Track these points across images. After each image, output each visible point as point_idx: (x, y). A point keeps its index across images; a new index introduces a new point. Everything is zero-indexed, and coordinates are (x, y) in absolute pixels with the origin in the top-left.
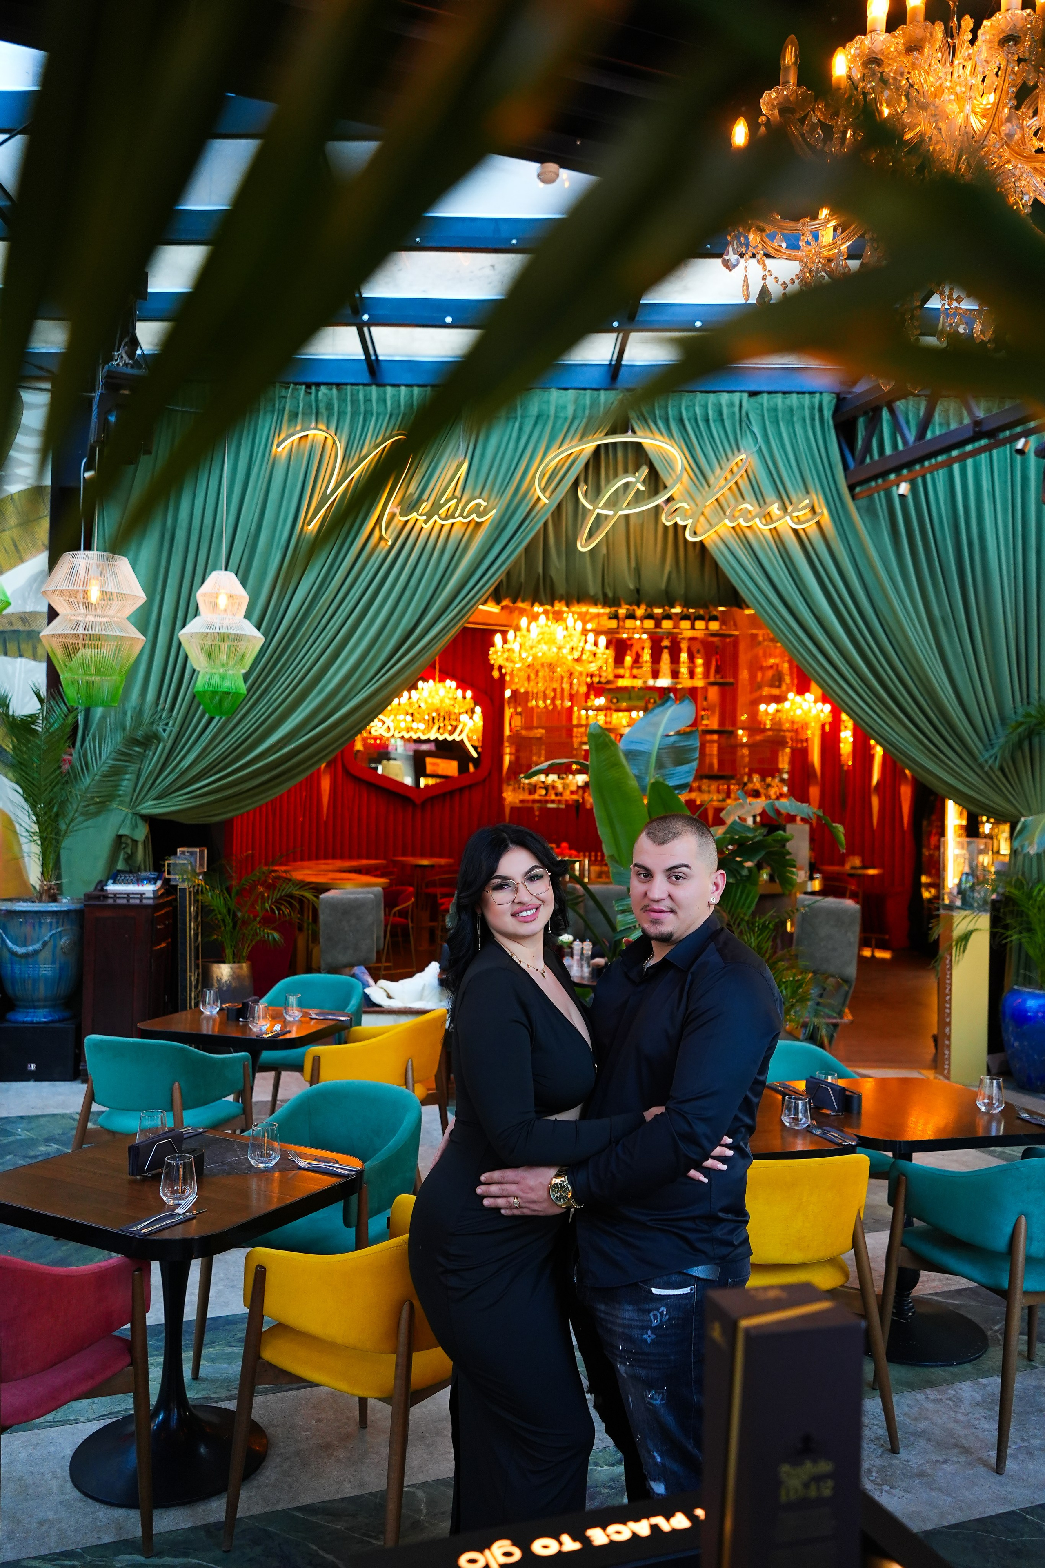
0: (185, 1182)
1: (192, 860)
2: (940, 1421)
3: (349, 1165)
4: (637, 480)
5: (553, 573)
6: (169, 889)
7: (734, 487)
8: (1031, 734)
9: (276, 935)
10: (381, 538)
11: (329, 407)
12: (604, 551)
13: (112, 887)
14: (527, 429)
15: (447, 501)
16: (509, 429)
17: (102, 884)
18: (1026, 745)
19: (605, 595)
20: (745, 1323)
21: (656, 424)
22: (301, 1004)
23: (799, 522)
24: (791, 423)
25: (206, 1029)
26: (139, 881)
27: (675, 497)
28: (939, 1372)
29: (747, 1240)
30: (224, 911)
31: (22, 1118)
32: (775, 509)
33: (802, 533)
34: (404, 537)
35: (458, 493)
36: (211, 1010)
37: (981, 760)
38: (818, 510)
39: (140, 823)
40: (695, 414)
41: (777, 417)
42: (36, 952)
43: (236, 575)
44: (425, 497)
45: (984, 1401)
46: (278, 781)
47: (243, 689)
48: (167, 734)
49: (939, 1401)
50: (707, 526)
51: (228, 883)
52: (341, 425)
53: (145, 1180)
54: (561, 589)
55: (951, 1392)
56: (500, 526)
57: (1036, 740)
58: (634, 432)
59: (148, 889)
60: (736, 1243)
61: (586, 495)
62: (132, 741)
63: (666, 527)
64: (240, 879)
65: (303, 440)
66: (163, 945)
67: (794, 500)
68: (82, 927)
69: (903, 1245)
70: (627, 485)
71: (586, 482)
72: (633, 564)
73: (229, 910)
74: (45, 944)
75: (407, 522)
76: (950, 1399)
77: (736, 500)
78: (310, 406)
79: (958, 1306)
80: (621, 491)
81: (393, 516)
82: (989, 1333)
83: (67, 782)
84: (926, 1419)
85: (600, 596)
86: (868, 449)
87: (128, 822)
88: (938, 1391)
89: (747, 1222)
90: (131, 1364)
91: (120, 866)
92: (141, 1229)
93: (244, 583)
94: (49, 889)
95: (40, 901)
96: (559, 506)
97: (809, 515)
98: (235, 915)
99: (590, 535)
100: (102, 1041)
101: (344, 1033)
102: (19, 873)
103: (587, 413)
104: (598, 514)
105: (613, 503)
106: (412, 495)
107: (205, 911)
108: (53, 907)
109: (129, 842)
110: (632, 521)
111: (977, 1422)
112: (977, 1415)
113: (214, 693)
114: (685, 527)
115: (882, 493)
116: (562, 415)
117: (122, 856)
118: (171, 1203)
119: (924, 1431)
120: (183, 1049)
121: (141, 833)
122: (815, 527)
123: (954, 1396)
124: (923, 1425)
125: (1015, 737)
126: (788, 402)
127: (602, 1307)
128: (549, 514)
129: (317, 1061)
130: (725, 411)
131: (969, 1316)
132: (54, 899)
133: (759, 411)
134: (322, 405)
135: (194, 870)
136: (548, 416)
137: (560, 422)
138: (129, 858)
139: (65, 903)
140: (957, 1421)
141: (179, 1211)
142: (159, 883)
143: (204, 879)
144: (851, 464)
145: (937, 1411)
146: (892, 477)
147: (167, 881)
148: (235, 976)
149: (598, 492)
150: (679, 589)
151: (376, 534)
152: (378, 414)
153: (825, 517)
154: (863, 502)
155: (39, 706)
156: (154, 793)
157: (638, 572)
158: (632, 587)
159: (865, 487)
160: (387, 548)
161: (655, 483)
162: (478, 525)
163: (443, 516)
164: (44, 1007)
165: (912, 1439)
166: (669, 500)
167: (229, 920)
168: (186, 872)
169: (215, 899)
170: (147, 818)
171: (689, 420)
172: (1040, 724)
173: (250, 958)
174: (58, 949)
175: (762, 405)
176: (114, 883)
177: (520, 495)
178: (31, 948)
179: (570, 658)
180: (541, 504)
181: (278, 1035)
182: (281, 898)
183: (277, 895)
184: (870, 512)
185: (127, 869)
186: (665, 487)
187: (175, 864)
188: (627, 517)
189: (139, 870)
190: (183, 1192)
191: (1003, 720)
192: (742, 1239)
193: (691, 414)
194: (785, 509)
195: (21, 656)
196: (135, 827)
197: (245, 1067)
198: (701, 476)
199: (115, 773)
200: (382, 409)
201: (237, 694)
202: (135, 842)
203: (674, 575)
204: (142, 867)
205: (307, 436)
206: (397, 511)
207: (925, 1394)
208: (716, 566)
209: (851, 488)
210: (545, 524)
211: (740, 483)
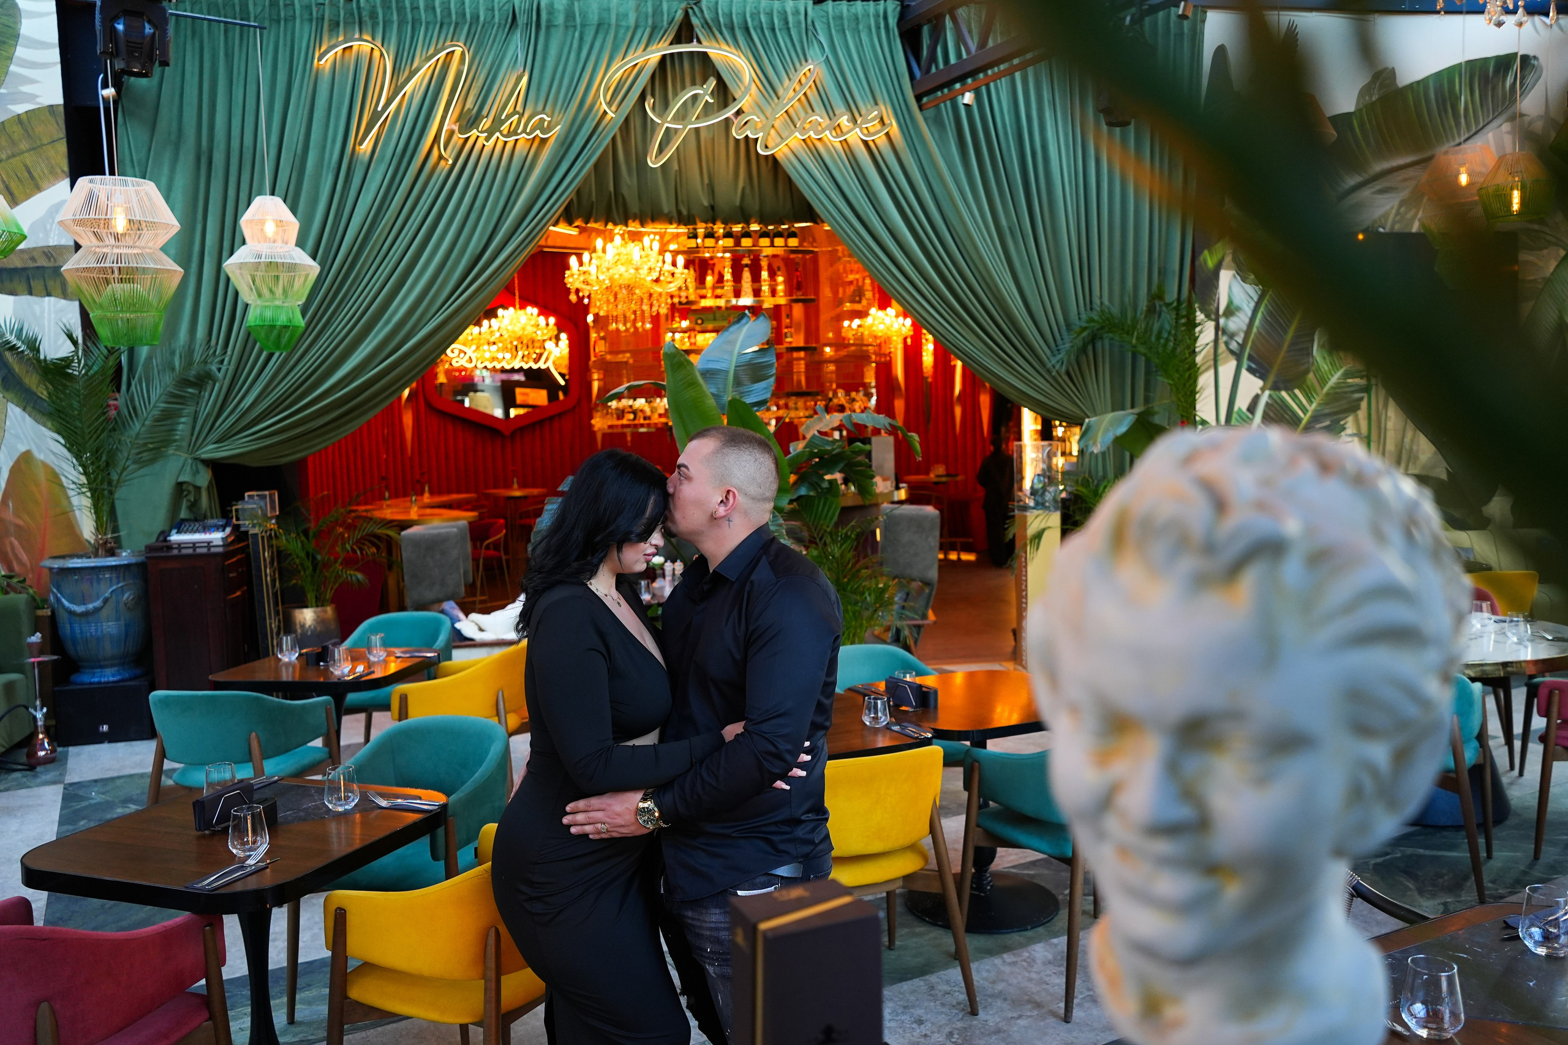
0: (254, 832)
1: (262, 504)
2: (1015, 981)
3: (430, 800)
4: (705, 92)
5: (625, 191)
6: (240, 535)
7: (803, 98)
8: (1094, 339)
9: (360, 576)
10: (441, 157)
11: (373, 15)
12: (676, 167)
13: (175, 537)
14: (588, 39)
15: (508, 117)
16: (569, 38)
17: (164, 535)
18: (1090, 348)
19: (679, 213)
20: (764, 926)
21: (721, 33)
22: (385, 644)
23: (869, 134)
24: (857, 31)
25: (286, 676)
26: (205, 529)
27: (744, 109)
28: (1015, 937)
29: (827, 837)
30: (303, 555)
31: (96, 781)
32: (844, 121)
33: (871, 144)
34: (465, 156)
35: (519, 108)
36: (289, 656)
37: (1049, 365)
38: (887, 121)
39: (201, 467)
40: (761, 23)
41: (842, 25)
42: (97, 610)
43: (285, 202)
44: (484, 112)
45: (1055, 959)
46: (348, 417)
47: (301, 322)
48: (223, 374)
49: (1014, 963)
50: (778, 140)
51: (306, 526)
52: (387, 35)
53: (214, 834)
54: (634, 207)
55: (1026, 954)
56: (566, 142)
57: (1099, 345)
58: (699, 42)
59: (216, 537)
60: (817, 841)
61: (653, 109)
62: (184, 382)
63: (737, 141)
64: (317, 520)
65: (347, 52)
66: (238, 593)
67: (863, 112)
68: (146, 580)
69: (978, 826)
70: (695, 97)
71: (653, 96)
72: (706, 181)
73: (308, 554)
74: (106, 601)
75: (467, 139)
76: (1025, 961)
77: (806, 113)
78: (352, 14)
79: (1033, 876)
80: (690, 103)
81: (451, 133)
82: (1060, 897)
83: (114, 430)
84: (1003, 981)
85: (675, 214)
86: (933, 58)
87: (188, 468)
88: (1014, 955)
89: (827, 819)
90: (210, 1018)
91: (183, 514)
92: (208, 885)
93: (294, 210)
94: (106, 543)
95: (96, 555)
96: (627, 120)
97: (878, 127)
98: (314, 558)
99: (661, 150)
100: (167, 697)
101: (432, 669)
102: (71, 528)
103: (650, 21)
104: (667, 128)
105: (682, 116)
106: (470, 110)
107: (280, 556)
108: (112, 561)
109: (191, 488)
110: (703, 135)
111: (1047, 979)
112: (1048, 972)
113: (272, 327)
114: (757, 139)
115: (948, 103)
116: (624, 23)
117: (185, 504)
118: (241, 854)
119: (1001, 992)
120: (257, 698)
121: (204, 478)
122: (884, 138)
123: (1028, 957)
124: (1000, 987)
125: (1079, 342)
126: (853, 10)
127: (690, 914)
128: (616, 129)
129: (404, 699)
130: (790, 19)
131: (1043, 884)
132: (111, 553)
133: (824, 20)
134: (365, 14)
135: (265, 515)
136: (609, 25)
137: (622, 31)
138: (194, 506)
139: (125, 557)
140: (1030, 980)
141: (251, 862)
142: (228, 530)
143: (277, 523)
144: (918, 73)
145: (1012, 973)
146: (958, 86)
147: (236, 528)
148: (319, 620)
149: (665, 105)
150: (754, 205)
151: (435, 152)
152: (428, 23)
153: (894, 129)
154: (930, 113)
155: (73, 349)
156: (214, 436)
157: (711, 189)
158: (706, 203)
159: (931, 97)
160: (447, 167)
161: (724, 95)
162: (543, 141)
163: (505, 132)
164: (112, 666)
165: (990, 1000)
166: (739, 113)
167: (308, 564)
168: (256, 517)
169: (292, 544)
170: (207, 463)
171: (755, 29)
172: (1102, 328)
173: (333, 601)
174: (122, 605)
175: (827, 13)
176: (178, 532)
177: (585, 111)
178: (90, 606)
179: (649, 279)
180: (608, 118)
181: (361, 676)
182: (362, 538)
183: (358, 535)
184: (937, 122)
185: (192, 517)
186: (735, 99)
187: (244, 510)
188: (697, 130)
189: (205, 517)
190: (254, 842)
191: (1068, 325)
192: (822, 836)
193: (756, 23)
194: (855, 121)
195: (49, 295)
196: (196, 472)
197: (327, 711)
198: (770, 88)
199: (168, 417)
200: (431, 18)
201: (298, 327)
202: (198, 489)
203: (748, 191)
204: (209, 514)
205: (351, 47)
206: (456, 128)
207: (1002, 958)
208: (789, 180)
209: (918, 98)
210: (614, 139)
211: (809, 94)
